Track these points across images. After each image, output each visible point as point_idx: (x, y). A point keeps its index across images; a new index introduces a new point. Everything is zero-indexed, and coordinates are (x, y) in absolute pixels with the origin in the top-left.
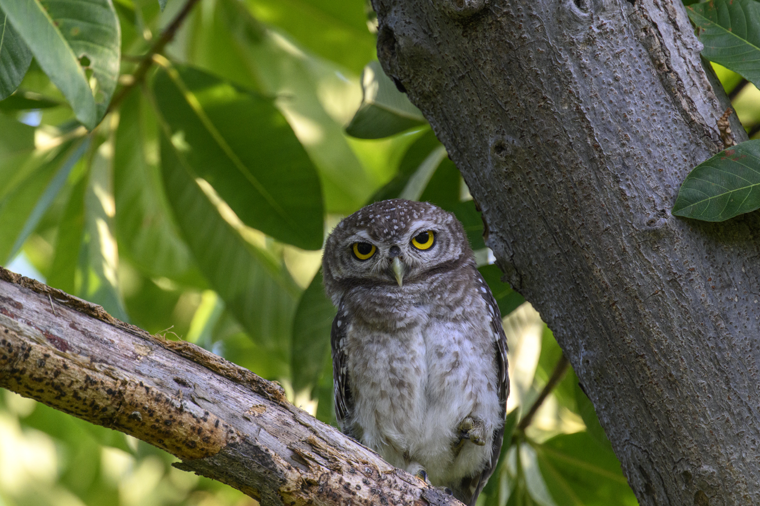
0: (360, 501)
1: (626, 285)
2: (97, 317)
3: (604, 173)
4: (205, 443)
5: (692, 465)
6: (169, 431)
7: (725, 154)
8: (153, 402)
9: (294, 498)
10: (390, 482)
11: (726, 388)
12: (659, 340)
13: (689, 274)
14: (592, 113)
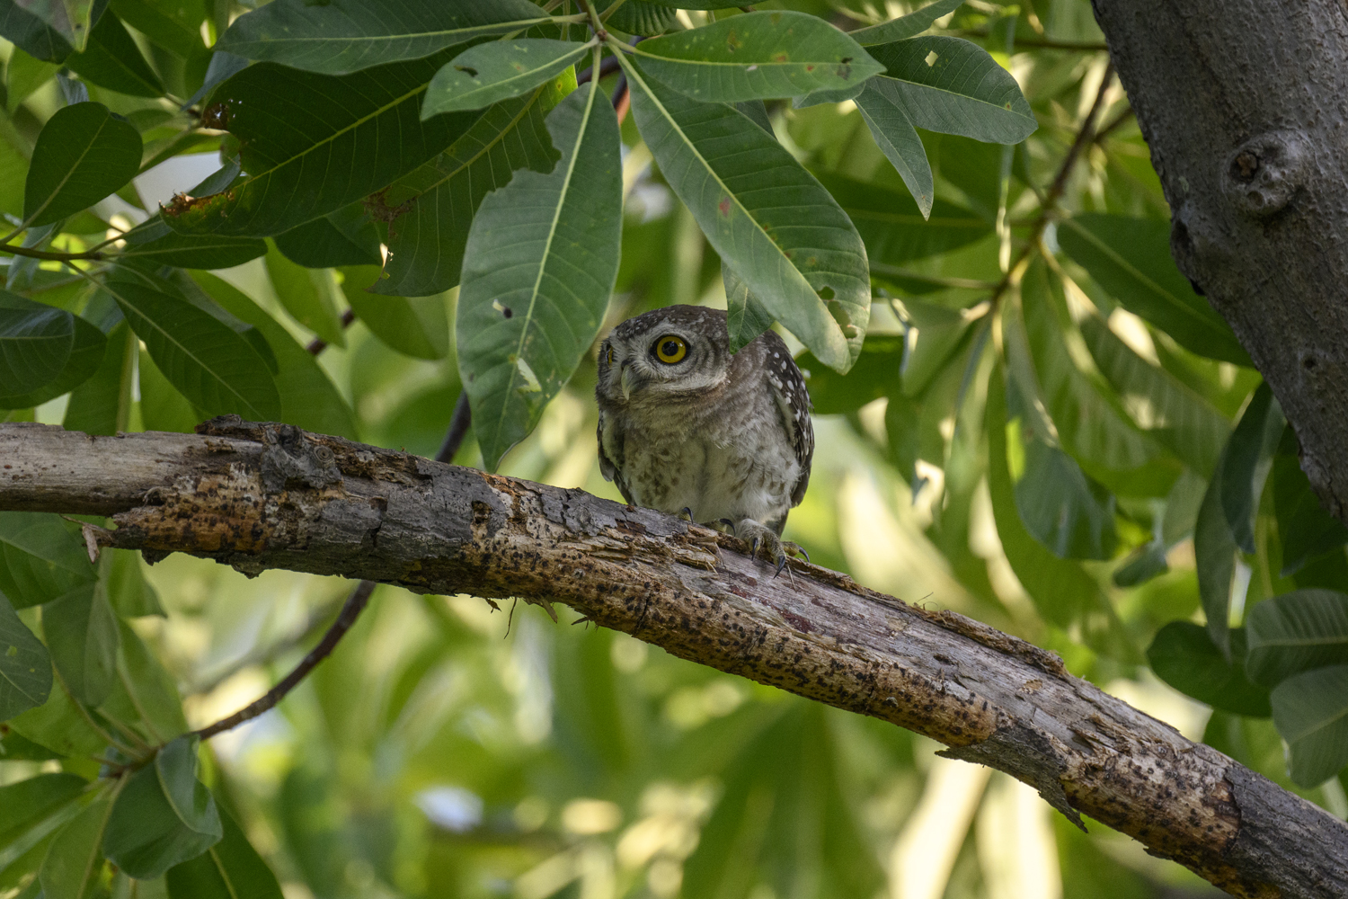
2: (845, 589)
4: (972, 729)
6: (930, 717)
8: (909, 686)
9: (1076, 787)
10: (1187, 763)
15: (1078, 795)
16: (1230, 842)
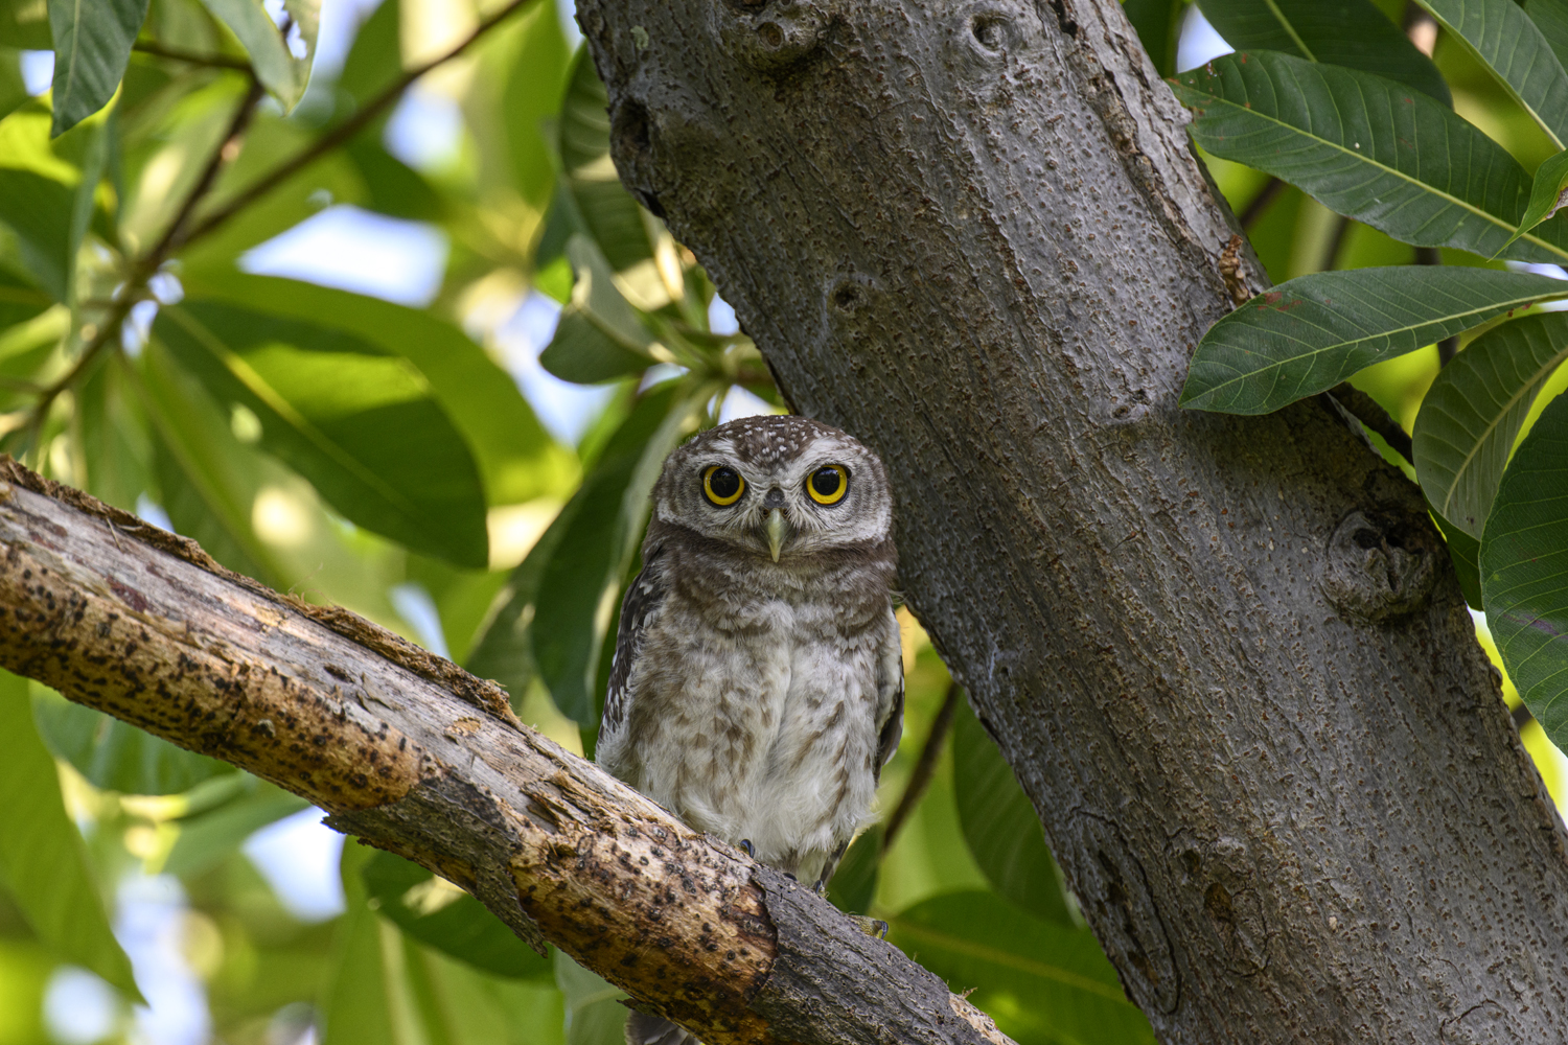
0: (649, 885)
1: (1077, 524)
2: (189, 560)
3: (1033, 327)
4: (384, 779)
5: (1201, 838)
6: (322, 755)
7: (1264, 300)
8: (293, 703)
9: (534, 880)
10: (697, 854)
11: (1260, 700)
12: (1138, 620)
13: (1188, 503)
14: (1010, 224)
15: (534, 894)
16: (760, 978)
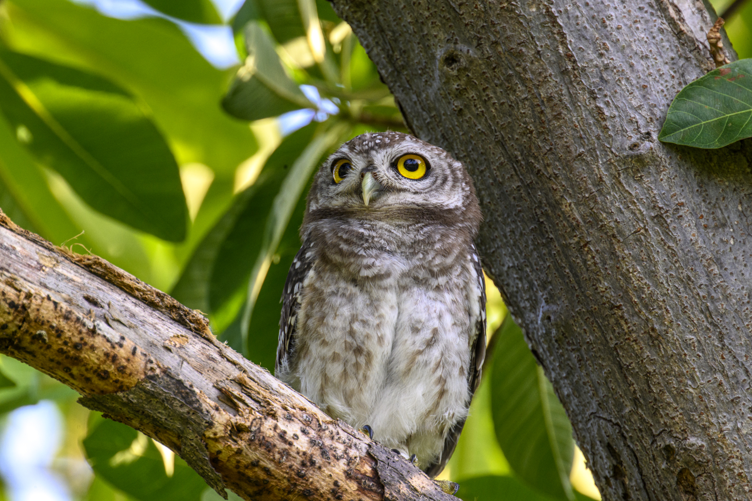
0: (298, 453)
1: (601, 221)
3: (577, 86)
4: (120, 374)
5: (676, 437)
6: (79, 356)
7: (719, 73)
8: (61, 320)
9: (220, 446)
10: (332, 433)
11: (720, 345)
12: (640, 287)
13: (677, 210)
14: (564, 16)
15: (220, 456)
